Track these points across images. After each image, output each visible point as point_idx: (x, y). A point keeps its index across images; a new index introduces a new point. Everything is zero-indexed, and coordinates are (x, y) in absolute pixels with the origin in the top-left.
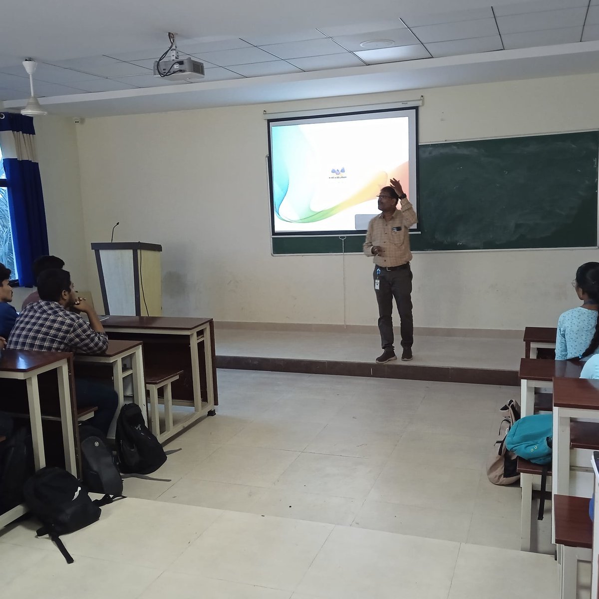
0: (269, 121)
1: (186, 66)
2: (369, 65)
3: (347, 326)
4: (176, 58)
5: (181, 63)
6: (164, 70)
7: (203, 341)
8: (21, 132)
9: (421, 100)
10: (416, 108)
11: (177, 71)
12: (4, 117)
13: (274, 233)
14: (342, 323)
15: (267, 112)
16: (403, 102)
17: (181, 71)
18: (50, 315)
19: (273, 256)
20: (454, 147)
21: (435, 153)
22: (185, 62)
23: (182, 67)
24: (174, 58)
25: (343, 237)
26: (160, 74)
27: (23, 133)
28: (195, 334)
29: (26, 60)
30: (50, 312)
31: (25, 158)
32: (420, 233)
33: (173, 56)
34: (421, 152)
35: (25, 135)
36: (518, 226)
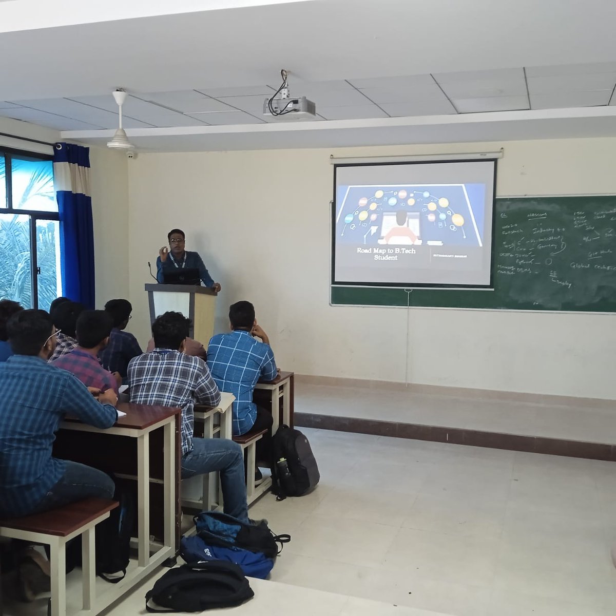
0: (336, 166)
1: (300, 105)
2: (460, 114)
3: (409, 384)
4: (287, 97)
5: (295, 102)
6: (275, 108)
7: (283, 396)
8: (76, 164)
9: (501, 152)
10: (495, 160)
11: (292, 110)
12: (60, 148)
13: (334, 282)
14: (404, 381)
15: (334, 156)
16: (482, 153)
17: (295, 110)
18: (64, 347)
19: (332, 306)
20: (535, 203)
21: (514, 207)
22: (300, 101)
23: (297, 106)
24: (285, 96)
25: (410, 290)
26: (272, 112)
27: (79, 165)
28: (278, 389)
29: (117, 90)
30: (63, 344)
31: (79, 192)
32: (493, 290)
33: (284, 94)
34: (498, 206)
35: (80, 167)
36: (600, 288)
